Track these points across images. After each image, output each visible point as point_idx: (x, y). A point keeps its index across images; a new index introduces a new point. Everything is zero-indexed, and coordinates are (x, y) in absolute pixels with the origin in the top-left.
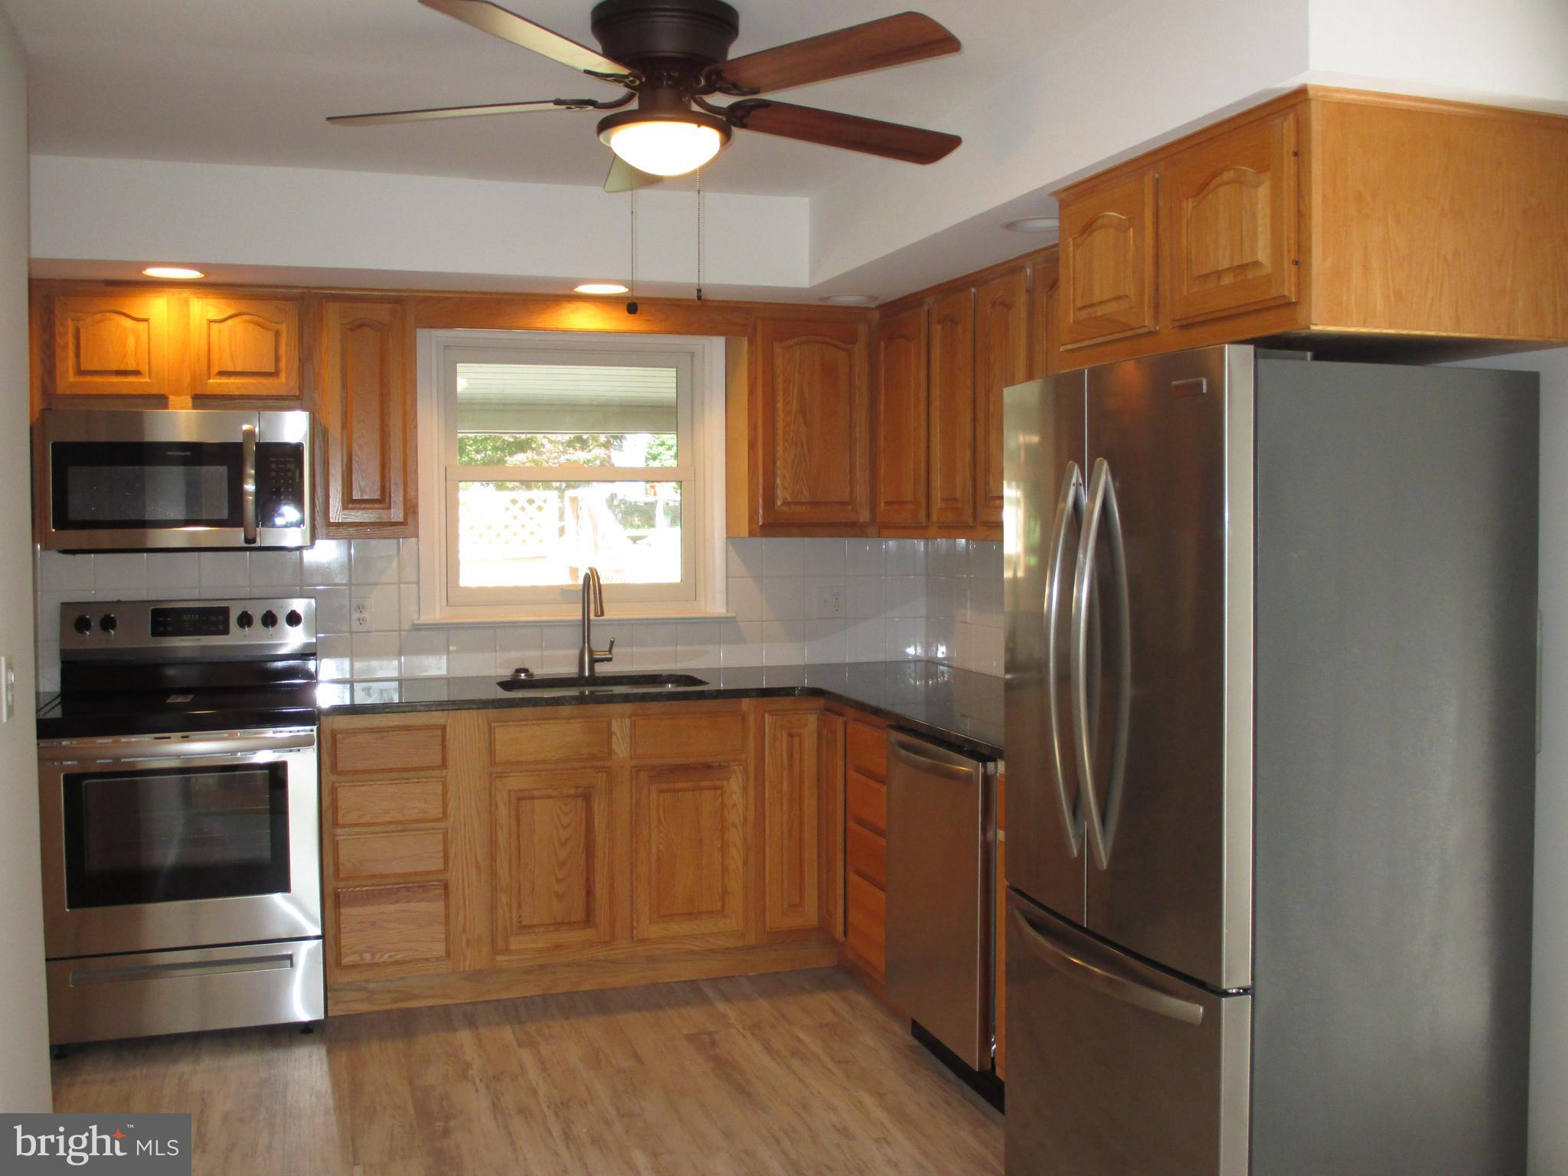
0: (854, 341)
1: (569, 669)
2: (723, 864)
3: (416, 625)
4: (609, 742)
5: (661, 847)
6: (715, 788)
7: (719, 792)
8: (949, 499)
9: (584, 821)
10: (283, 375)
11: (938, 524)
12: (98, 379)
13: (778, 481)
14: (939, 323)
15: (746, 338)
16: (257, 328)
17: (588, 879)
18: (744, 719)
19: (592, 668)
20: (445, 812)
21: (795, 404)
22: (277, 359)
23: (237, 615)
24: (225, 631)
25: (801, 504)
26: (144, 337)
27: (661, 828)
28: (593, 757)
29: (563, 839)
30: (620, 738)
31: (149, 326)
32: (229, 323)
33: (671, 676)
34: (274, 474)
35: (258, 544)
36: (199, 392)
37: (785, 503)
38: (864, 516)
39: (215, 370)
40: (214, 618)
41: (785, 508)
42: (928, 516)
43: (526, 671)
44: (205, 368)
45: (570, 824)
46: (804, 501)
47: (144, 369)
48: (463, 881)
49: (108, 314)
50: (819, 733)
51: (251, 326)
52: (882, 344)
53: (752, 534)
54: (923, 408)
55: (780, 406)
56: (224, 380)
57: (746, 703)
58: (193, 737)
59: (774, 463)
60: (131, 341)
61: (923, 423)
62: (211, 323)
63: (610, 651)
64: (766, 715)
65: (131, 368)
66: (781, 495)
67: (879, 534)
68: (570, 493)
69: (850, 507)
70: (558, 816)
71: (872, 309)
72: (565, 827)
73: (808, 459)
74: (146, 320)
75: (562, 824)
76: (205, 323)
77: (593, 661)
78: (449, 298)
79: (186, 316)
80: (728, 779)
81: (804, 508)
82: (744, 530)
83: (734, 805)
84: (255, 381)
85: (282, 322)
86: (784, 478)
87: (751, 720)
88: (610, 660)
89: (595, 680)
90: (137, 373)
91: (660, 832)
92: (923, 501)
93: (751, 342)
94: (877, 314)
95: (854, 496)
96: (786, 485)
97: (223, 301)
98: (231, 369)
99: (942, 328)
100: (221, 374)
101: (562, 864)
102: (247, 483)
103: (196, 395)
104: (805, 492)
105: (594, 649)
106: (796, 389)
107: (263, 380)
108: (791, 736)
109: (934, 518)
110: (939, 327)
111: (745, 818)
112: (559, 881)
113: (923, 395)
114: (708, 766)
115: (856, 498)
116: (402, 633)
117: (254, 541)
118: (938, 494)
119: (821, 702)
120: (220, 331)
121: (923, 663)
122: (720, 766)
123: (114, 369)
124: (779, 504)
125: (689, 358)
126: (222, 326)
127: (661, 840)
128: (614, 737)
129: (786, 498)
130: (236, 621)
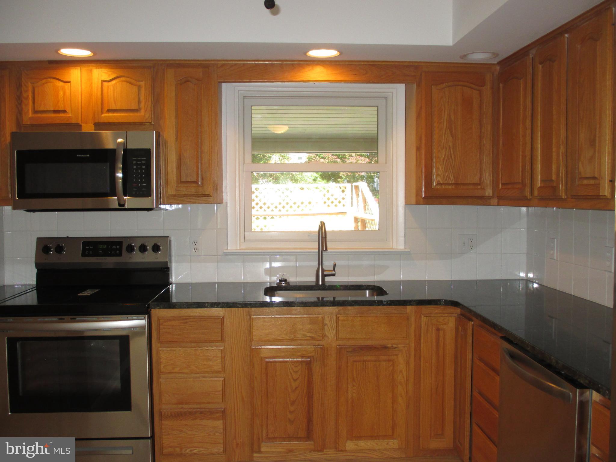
0: (483, 84)
1: (311, 279)
2: (393, 407)
3: (225, 253)
4: (323, 329)
5: (354, 395)
6: (389, 361)
7: (391, 363)
8: (547, 180)
9: (306, 378)
10: (143, 111)
11: (538, 197)
12: (44, 115)
13: (434, 171)
14: (541, 63)
15: (415, 84)
16: (128, 84)
17: (308, 412)
18: (408, 319)
19: (323, 280)
20: (223, 367)
21: (445, 124)
22: (139, 102)
23: (126, 246)
24: (120, 255)
25: (448, 184)
26: (68, 92)
27: (354, 384)
28: (313, 339)
29: (294, 388)
30: (330, 327)
31: (71, 85)
32: (114, 82)
33: (368, 286)
34: (135, 167)
35: (126, 207)
36: (97, 121)
37: (439, 184)
38: (489, 192)
39: (105, 109)
40: (114, 247)
41: (439, 187)
42: (532, 192)
43: (285, 281)
44: (100, 109)
45: (298, 379)
46: (450, 183)
47: (68, 109)
48: (234, 409)
49: (49, 79)
50: (457, 329)
51: (125, 83)
52: (501, 85)
53: (418, 203)
54: (528, 123)
55: (435, 125)
56: (111, 115)
57: (409, 308)
58: (77, 319)
59: (432, 160)
60: (61, 93)
61: (529, 132)
62: (104, 83)
63: (334, 270)
64: (422, 316)
65: (61, 108)
66: (436, 179)
67: (498, 203)
68: (355, 184)
69: (479, 187)
70: (291, 374)
71: (494, 64)
72: (295, 380)
73: (453, 157)
74: (69, 82)
75: (293, 379)
76: (100, 82)
77: (324, 276)
78: (236, 64)
79: (90, 80)
80: (397, 355)
81: (450, 187)
82: (414, 200)
83: (401, 371)
84: (126, 115)
85: (142, 81)
86: (437, 169)
87: (413, 319)
88: (334, 275)
89: (324, 287)
90: (64, 111)
91: (354, 386)
92: (528, 181)
93: (418, 86)
94: (498, 68)
95: (482, 180)
96: (439, 173)
97: (110, 70)
98: (114, 108)
99: (543, 67)
100: (109, 111)
101: (293, 403)
102: (118, 173)
103: (95, 123)
104: (451, 178)
105: (325, 268)
106: (446, 116)
107: (132, 114)
108: (438, 330)
109: (536, 193)
110: (540, 66)
111: (407, 380)
112: (291, 412)
113: (529, 113)
114: (385, 347)
115: (484, 181)
116: (218, 256)
117: (123, 205)
118: (538, 177)
119: (458, 310)
120: (108, 87)
121: (524, 282)
122: (392, 347)
123: (52, 109)
124: (435, 184)
125: (385, 100)
126: (110, 83)
127: (354, 391)
128: (326, 327)
129: (439, 181)
130: (125, 248)
